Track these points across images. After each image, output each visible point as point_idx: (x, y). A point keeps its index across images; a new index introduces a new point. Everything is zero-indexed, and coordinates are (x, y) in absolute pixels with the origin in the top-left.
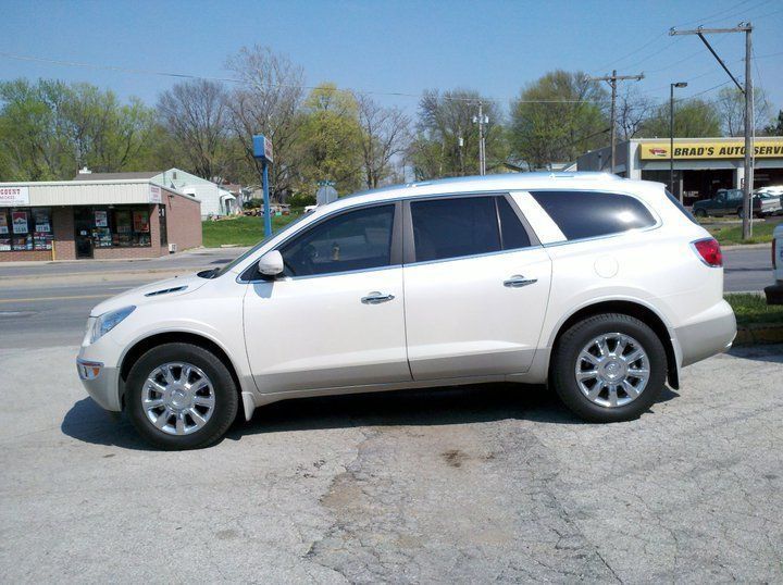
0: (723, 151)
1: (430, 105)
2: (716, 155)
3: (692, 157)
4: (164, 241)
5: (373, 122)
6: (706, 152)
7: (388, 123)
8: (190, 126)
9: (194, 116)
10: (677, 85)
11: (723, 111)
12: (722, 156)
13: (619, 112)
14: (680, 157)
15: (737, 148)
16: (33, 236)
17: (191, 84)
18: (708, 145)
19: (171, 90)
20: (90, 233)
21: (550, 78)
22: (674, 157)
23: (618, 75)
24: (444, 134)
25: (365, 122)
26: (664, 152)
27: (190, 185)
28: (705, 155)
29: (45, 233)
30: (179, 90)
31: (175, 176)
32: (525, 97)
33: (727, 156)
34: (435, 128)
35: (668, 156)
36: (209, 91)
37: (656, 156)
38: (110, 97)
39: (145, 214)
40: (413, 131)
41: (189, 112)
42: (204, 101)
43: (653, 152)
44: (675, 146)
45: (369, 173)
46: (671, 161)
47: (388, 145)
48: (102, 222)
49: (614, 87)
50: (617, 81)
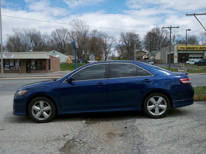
0: (200, 48)
1: (122, 35)
2: (198, 49)
3: (192, 49)
4: (50, 69)
5: (107, 39)
6: (196, 48)
7: (110, 39)
8: (59, 40)
10: (188, 30)
11: (201, 38)
12: (200, 49)
13: (172, 37)
14: (189, 49)
15: (204, 47)
16: (15, 67)
17: (60, 29)
18: (196, 46)
19: (55, 30)
20: (30, 66)
21: (154, 28)
22: (187, 50)
24: (126, 43)
25: (104, 40)
26: (184, 48)
27: (58, 55)
28: (195, 49)
29: (19, 66)
30: (57, 30)
31: (54, 52)
33: (201, 49)
34: (123, 41)
35: (185, 49)
36: (65, 31)
37: (182, 49)
38: (39, 32)
39: (45, 61)
40: (117, 42)
41: (59, 36)
42: (63, 33)
43: (181, 48)
44: (187, 46)
45: (105, 52)
46: (186, 51)
47: (110, 45)
48: (33, 63)
49: (171, 30)
50: (172, 28)
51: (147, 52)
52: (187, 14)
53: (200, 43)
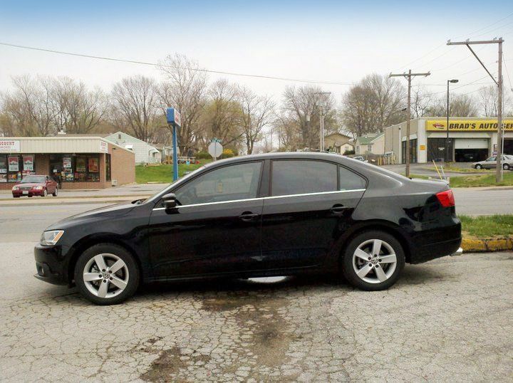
0: (482, 126)
1: (290, 95)
2: (477, 128)
3: (461, 129)
4: (109, 178)
5: (252, 104)
6: (470, 127)
7: (261, 105)
8: (132, 106)
9: (135, 99)
10: (452, 81)
11: (482, 101)
12: (481, 129)
13: (413, 100)
14: (454, 129)
15: (491, 125)
16: (22, 173)
17: (134, 79)
18: (472, 122)
19: (121, 82)
21: (368, 78)
22: (449, 130)
23: (412, 73)
24: (298, 114)
25: (245, 105)
26: (443, 126)
27: (129, 143)
28: (470, 129)
29: (31, 171)
30: (126, 83)
31: (120, 137)
32: (352, 90)
33: (484, 129)
34: (293, 110)
35: (445, 129)
36: (145, 83)
37: (437, 129)
38: (82, 86)
39: (97, 160)
40: (278, 111)
41: (132, 97)
42: (142, 90)
43: (435, 126)
44: (450, 122)
45: (248, 137)
46: (448, 132)
47: (261, 120)
48: (67, 164)
49: (410, 81)
50: (412, 77)
51: (350, 135)
52: (449, 41)
53: (481, 114)
